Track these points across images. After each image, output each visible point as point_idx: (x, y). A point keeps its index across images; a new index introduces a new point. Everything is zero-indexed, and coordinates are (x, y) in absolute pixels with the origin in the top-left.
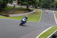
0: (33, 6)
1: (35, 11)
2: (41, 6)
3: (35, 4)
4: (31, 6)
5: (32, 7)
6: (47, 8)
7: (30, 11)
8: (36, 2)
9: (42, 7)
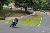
0: (32, 8)
1: (34, 14)
2: (41, 8)
3: (35, 6)
4: (30, 8)
5: (31, 10)
6: (48, 10)
7: (29, 13)
8: (36, 4)
9: (43, 9)
